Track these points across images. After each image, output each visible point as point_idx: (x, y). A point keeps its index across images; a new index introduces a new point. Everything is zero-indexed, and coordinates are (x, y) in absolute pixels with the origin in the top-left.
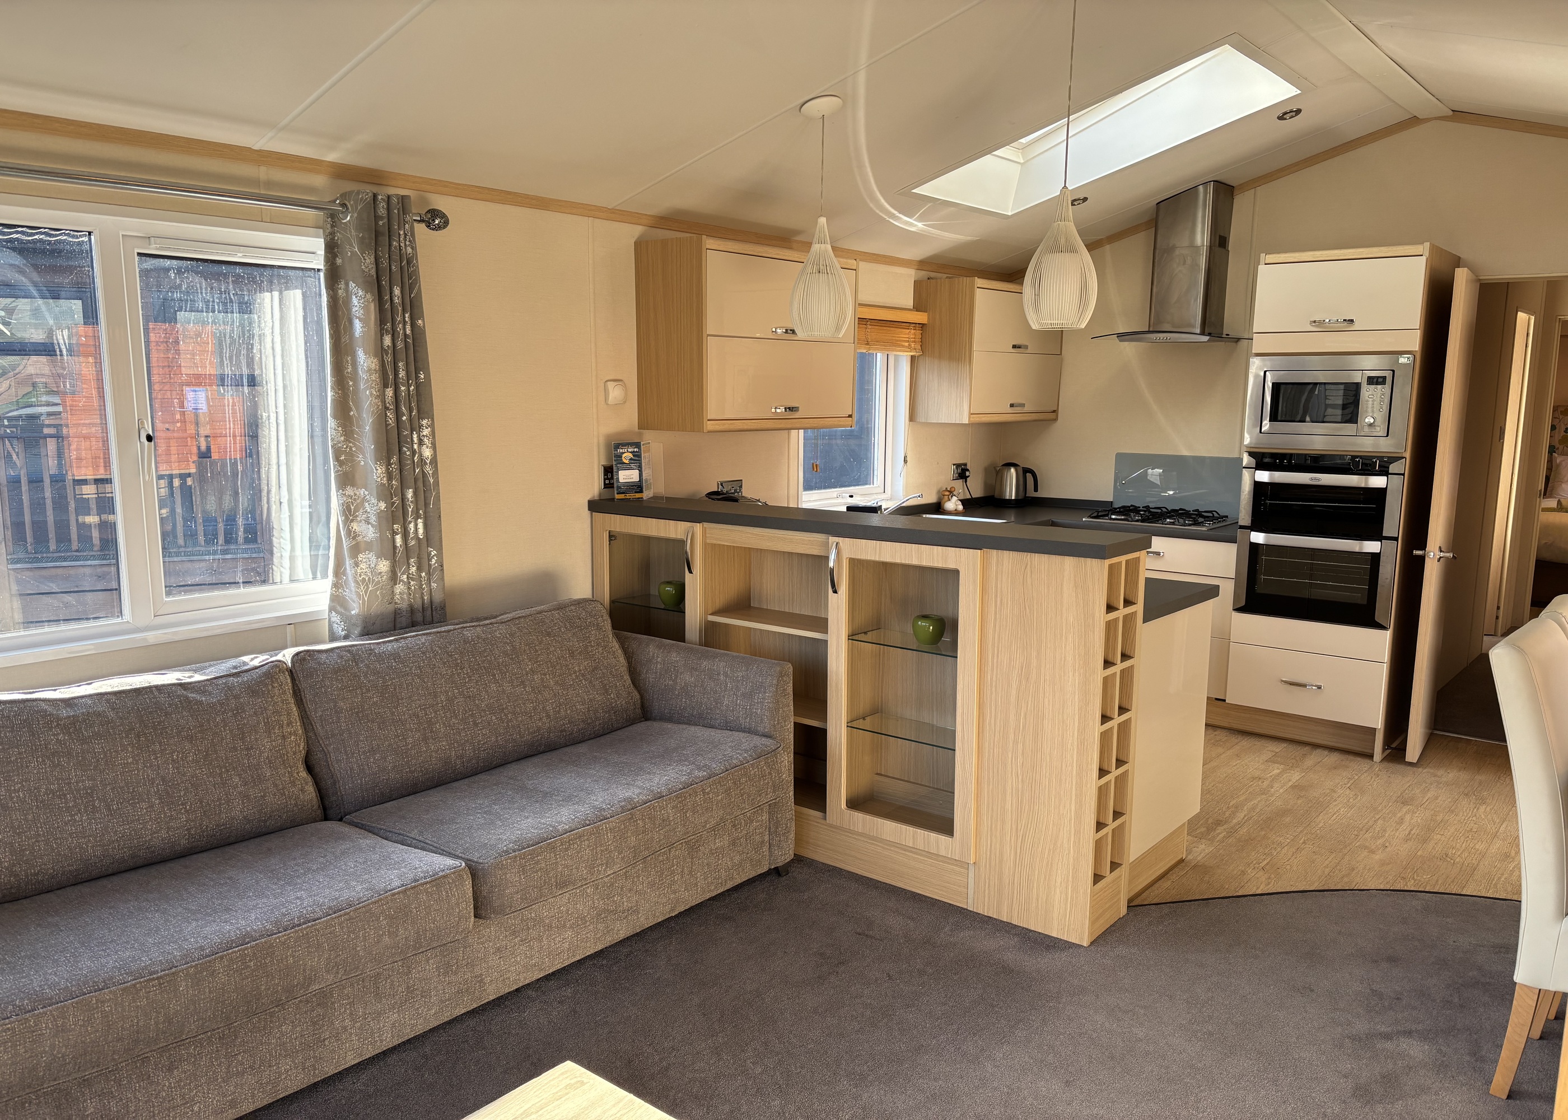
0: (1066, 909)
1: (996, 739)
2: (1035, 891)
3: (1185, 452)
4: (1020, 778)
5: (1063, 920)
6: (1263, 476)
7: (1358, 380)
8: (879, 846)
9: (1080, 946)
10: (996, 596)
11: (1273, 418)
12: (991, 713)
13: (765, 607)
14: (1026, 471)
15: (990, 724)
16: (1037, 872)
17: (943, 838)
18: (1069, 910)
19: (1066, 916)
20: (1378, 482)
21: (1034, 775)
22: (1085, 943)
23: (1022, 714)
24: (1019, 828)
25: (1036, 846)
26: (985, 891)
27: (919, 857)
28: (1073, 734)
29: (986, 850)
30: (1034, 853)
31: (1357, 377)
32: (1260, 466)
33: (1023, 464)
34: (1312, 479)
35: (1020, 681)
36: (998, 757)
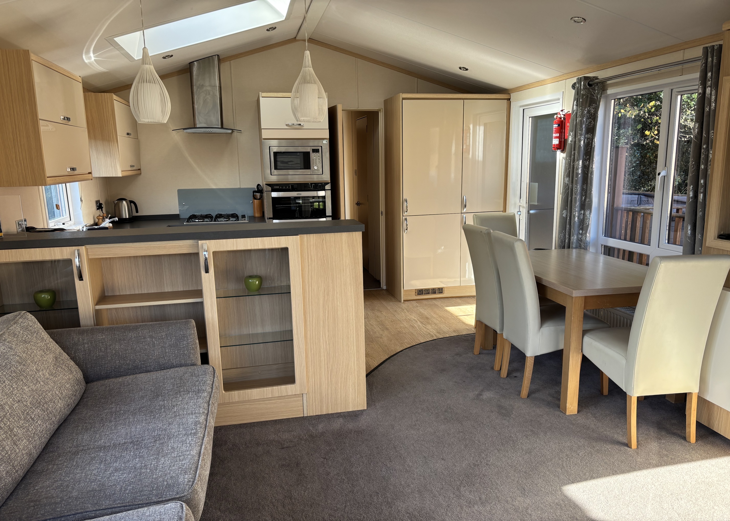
0: (355, 396)
1: (313, 328)
2: (339, 394)
3: (214, 187)
4: (328, 342)
5: (354, 402)
6: (274, 194)
7: (308, 151)
8: (247, 405)
9: (364, 410)
10: (308, 258)
11: (276, 168)
12: (310, 316)
13: (118, 294)
14: (131, 202)
15: (310, 321)
16: (339, 384)
17: (289, 387)
18: (356, 396)
19: (355, 400)
20: (322, 193)
21: (335, 339)
22: (366, 408)
23: (327, 312)
24: (329, 367)
25: (338, 372)
26: (313, 404)
27: (273, 401)
28: (353, 314)
29: (312, 384)
30: (337, 376)
31: (309, 149)
32: (274, 190)
33: (128, 199)
34: (297, 194)
35: (324, 297)
36: (315, 336)
